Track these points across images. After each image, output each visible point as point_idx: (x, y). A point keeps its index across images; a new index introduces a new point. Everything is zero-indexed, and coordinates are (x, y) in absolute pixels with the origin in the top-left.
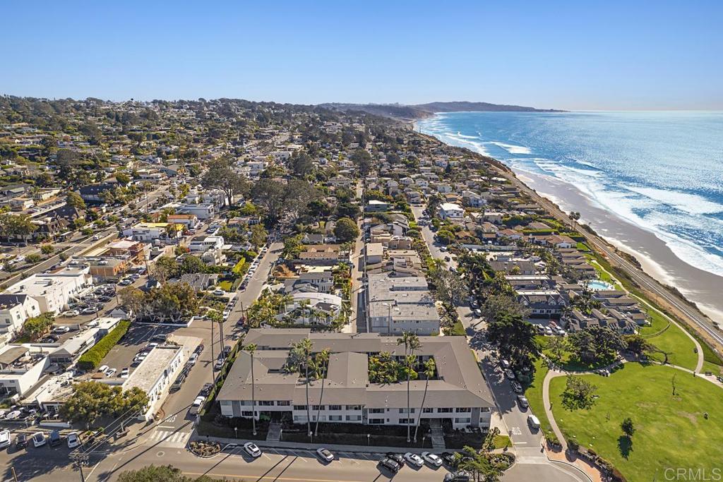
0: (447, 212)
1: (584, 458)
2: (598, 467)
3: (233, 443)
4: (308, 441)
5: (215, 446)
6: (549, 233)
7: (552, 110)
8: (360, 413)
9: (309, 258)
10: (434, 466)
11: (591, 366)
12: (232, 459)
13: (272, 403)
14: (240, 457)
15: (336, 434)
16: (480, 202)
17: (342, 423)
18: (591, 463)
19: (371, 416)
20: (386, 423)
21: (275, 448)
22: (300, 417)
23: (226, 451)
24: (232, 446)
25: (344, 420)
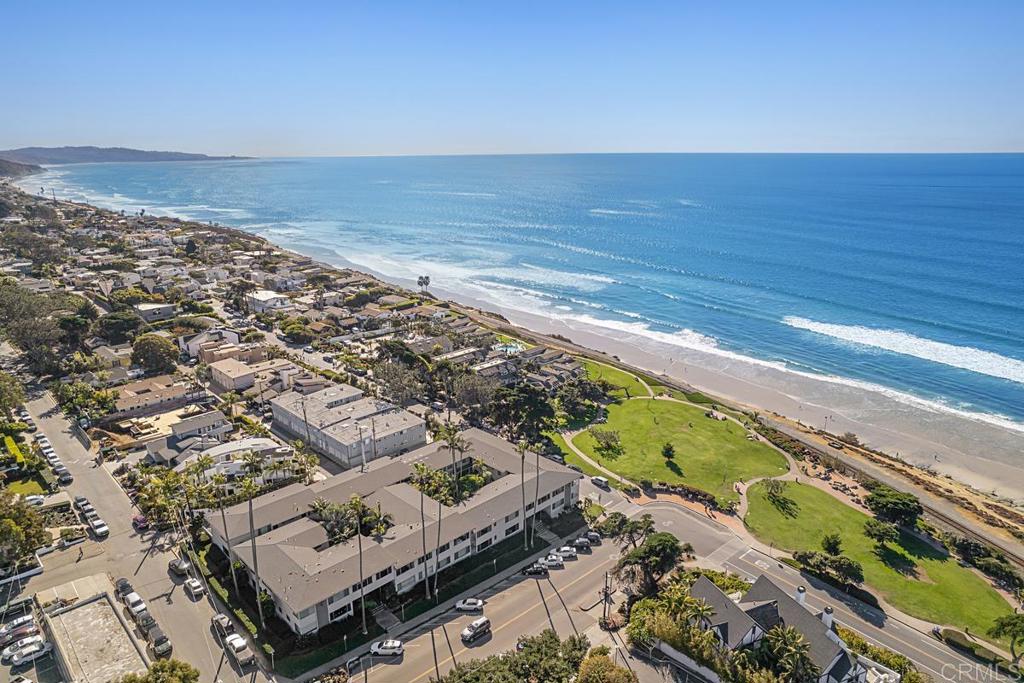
0: (265, 302)
1: (660, 491)
2: (675, 493)
3: (351, 658)
4: (432, 605)
5: (338, 673)
6: (412, 306)
7: (233, 158)
8: (468, 542)
9: (135, 406)
10: (572, 558)
11: (587, 419)
12: (373, 675)
13: (370, 580)
14: (381, 666)
15: (454, 582)
16: (289, 283)
17: (454, 565)
18: (667, 491)
19: (480, 541)
20: (494, 542)
21: (406, 633)
22: (404, 583)
23: (354, 671)
24: (353, 662)
25: (453, 561)
